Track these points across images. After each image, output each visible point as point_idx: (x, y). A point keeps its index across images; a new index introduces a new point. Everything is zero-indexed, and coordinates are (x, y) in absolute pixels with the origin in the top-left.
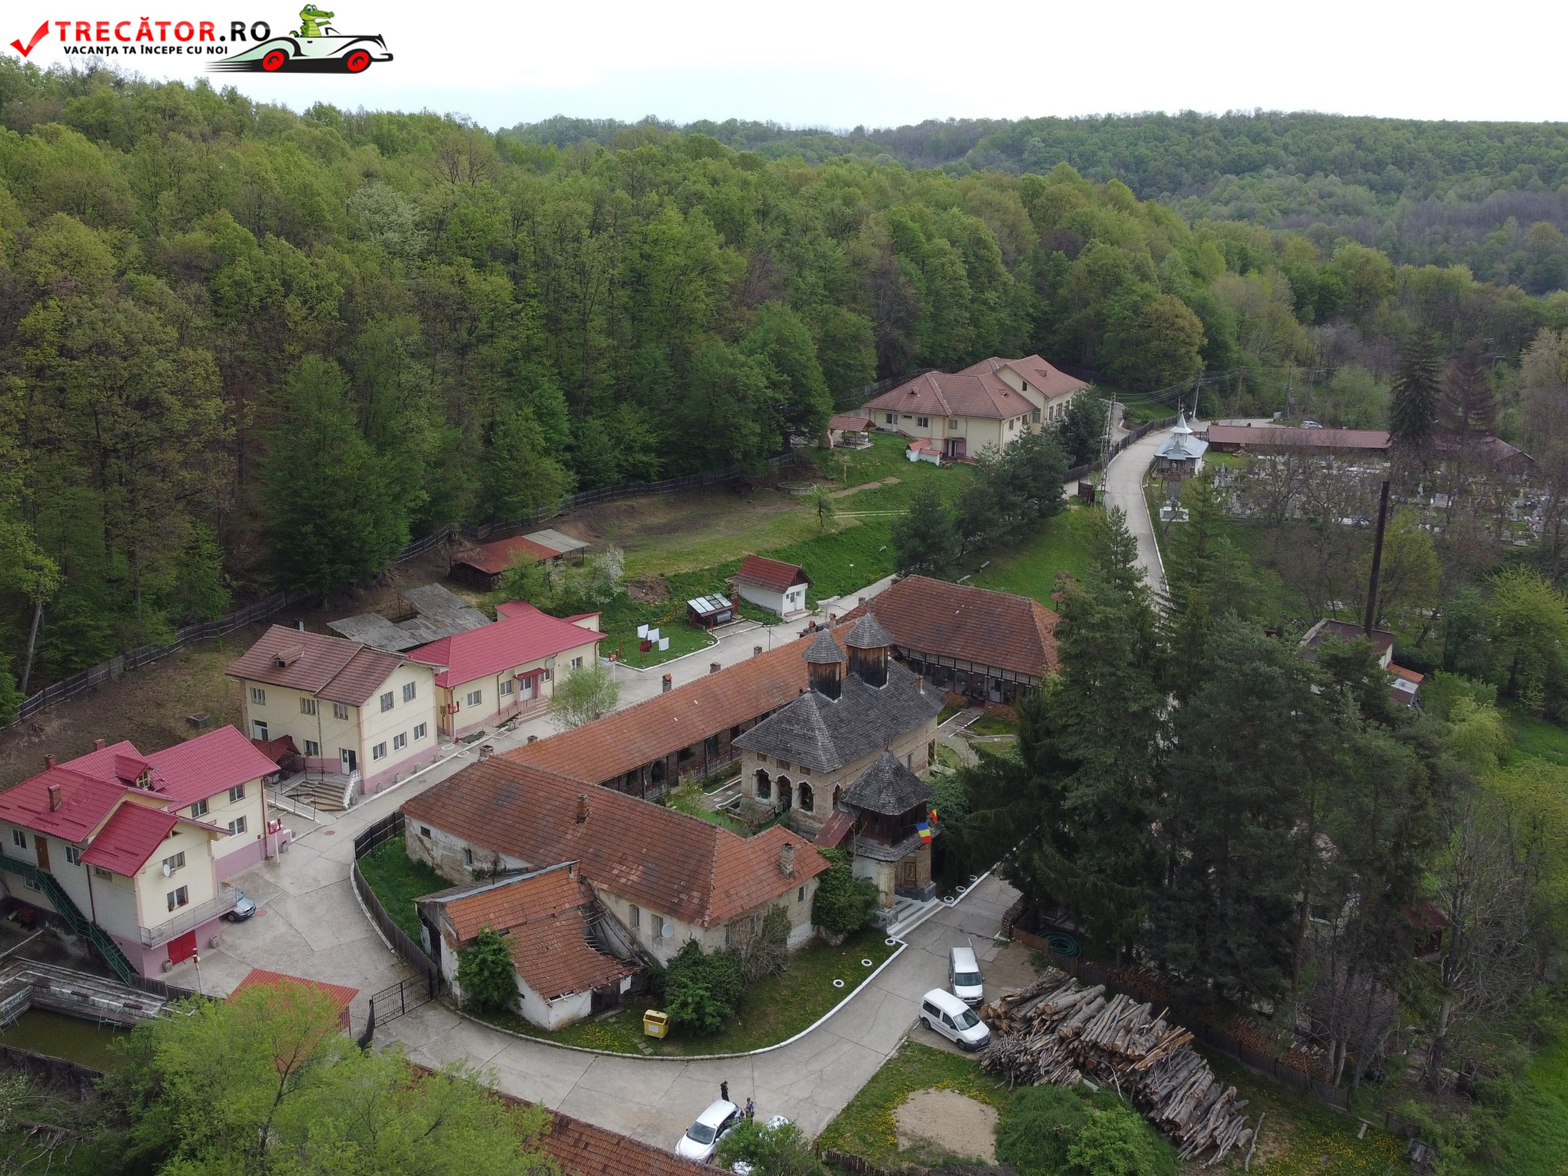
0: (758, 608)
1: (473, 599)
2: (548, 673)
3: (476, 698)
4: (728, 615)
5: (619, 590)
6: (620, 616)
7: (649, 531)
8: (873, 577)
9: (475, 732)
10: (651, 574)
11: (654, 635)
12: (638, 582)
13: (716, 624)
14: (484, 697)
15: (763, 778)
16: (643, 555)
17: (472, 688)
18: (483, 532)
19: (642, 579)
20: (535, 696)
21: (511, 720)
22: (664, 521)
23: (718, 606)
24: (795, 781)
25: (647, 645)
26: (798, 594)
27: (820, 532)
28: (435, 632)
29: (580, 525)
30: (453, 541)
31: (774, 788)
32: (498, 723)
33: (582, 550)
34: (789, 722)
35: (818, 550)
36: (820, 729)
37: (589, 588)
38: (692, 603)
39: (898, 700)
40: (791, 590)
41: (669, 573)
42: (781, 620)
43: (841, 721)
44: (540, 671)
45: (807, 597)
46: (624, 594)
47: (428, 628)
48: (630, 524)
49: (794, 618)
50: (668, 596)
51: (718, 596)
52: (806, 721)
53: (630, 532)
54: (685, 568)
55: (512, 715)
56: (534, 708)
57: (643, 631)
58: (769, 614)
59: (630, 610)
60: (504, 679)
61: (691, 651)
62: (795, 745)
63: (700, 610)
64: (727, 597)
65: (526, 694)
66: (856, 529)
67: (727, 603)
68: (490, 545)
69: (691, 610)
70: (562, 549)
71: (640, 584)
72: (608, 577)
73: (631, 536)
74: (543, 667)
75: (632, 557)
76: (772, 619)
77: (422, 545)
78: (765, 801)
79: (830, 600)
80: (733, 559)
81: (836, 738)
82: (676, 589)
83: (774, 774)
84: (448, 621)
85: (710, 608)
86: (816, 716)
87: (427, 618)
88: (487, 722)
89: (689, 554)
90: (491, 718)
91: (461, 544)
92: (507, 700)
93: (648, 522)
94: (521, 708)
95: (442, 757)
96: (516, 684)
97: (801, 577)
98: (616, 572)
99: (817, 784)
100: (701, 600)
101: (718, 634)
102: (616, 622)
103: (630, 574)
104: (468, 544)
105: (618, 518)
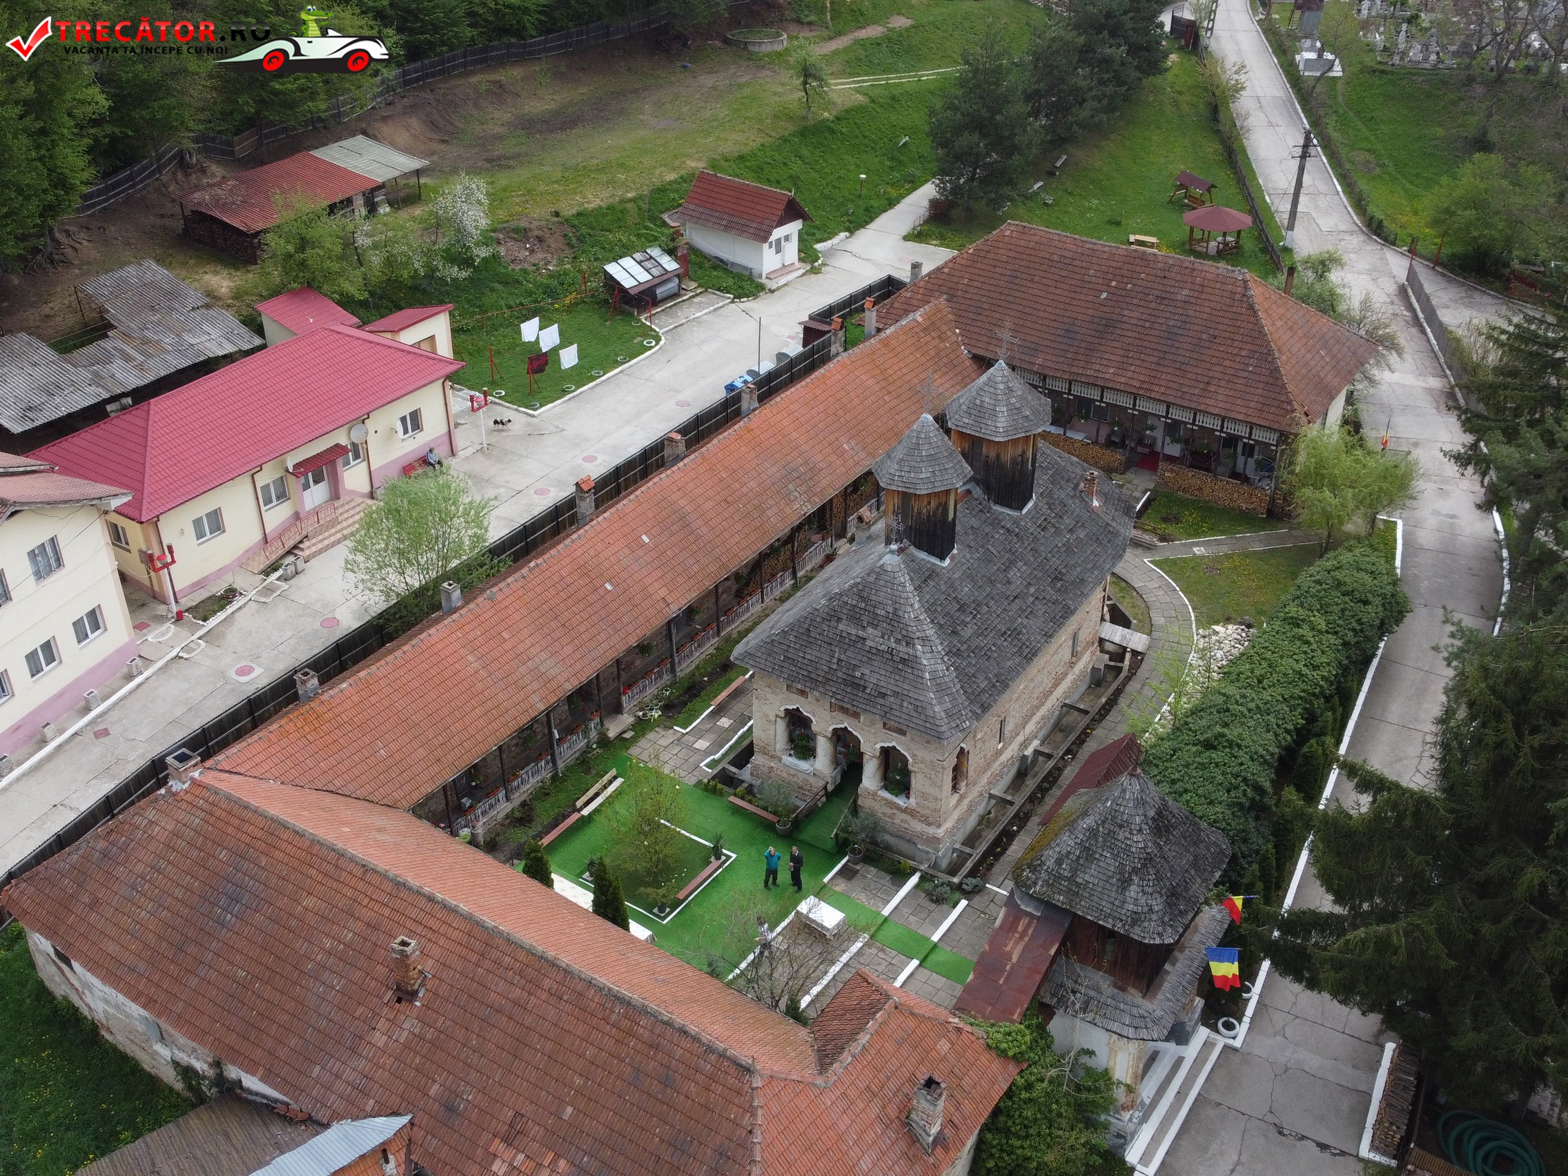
0: (720, 265)
1: (222, 281)
2: (358, 451)
3: (215, 522)
4: (672, 285)
5: (483, 253)
6: (489, 299)
7: (529, 125)
8: (893, 193)
9: (219, 588)
10: (538, 213)
11: (549, 338)
12: (517, 231)
13: (655, 302)
14: (228, 519)
15: (797, 723)
16: (522, 174)
17: (201, 508)
18: (243, 146)
19: (523, 224)
20: (335, 495)
21: (289, 552)
22: (552, 106)
23: (656, 272)
24: (871, 741)
25: (540, 362)
26: (787, 238)
27: (805, 118)
28: (141, 368)
29: (414, 122)
30: (189, 166)
31: (823, 747)
32: (262, 562)
33: (418, 173)
34: (855, 619)
35: (805, 152)
36: (925, 640)
37: (428, 254)
38: (612, 269)
39: (1058, 531)
40: (778, 233)
41: (569, 210)
42: (761, 288)
43: (962, 609)
44: (338, 450)
45: (801, 240)
46: (495, 257)
47: (127, 358)
48: (497, 114)
49: (782, 281)
50: (568, 251)
51: (655, 252)
52: (894, 619)
53: (501, 130)
54: (595, 198)
55: (289, 544)
56: (335, 522)
57: (529, 330)
58: (739, 277)
59: (505, 283)
60: (266, 477)
61: (617, 364)
62: (873, 675)
63: (628, 283)
64: (671, 252)
65: (316, 495)
66: (860, 109)
67: (670, 264)
68: (252, 173)
69: (612, 284)
70: (380, 175)
71: (521, 234)
72: (460, 230)
73: (500, 138)
74: (344, 441)
75: (503, 179)
76: (747, 285)
77: (130, 178)
78: (804, 765)
79: (835, 240)
80: (671, 177)
81: (958, 654)
82: (581, 240)
83: (823, 722)
84: (168, 340)
85: (644, 277)
86: (914, 609)
87: (127, 336)
88: (241, 563)
89: (600, 170)
90: (249, 554)
91: (203, 171)
92: (278, 515)
93: (527, 109)
94: (309, 526)
95: (148, 661)
96: (293, 484)
97: (792, 211)
98: (475, 219)
99: (921, 754)
100: (627, 262)
101: (660, 322)
102: (483, 311)
103: (502, 214)
104: (217, 170)
105: (476, 105)
